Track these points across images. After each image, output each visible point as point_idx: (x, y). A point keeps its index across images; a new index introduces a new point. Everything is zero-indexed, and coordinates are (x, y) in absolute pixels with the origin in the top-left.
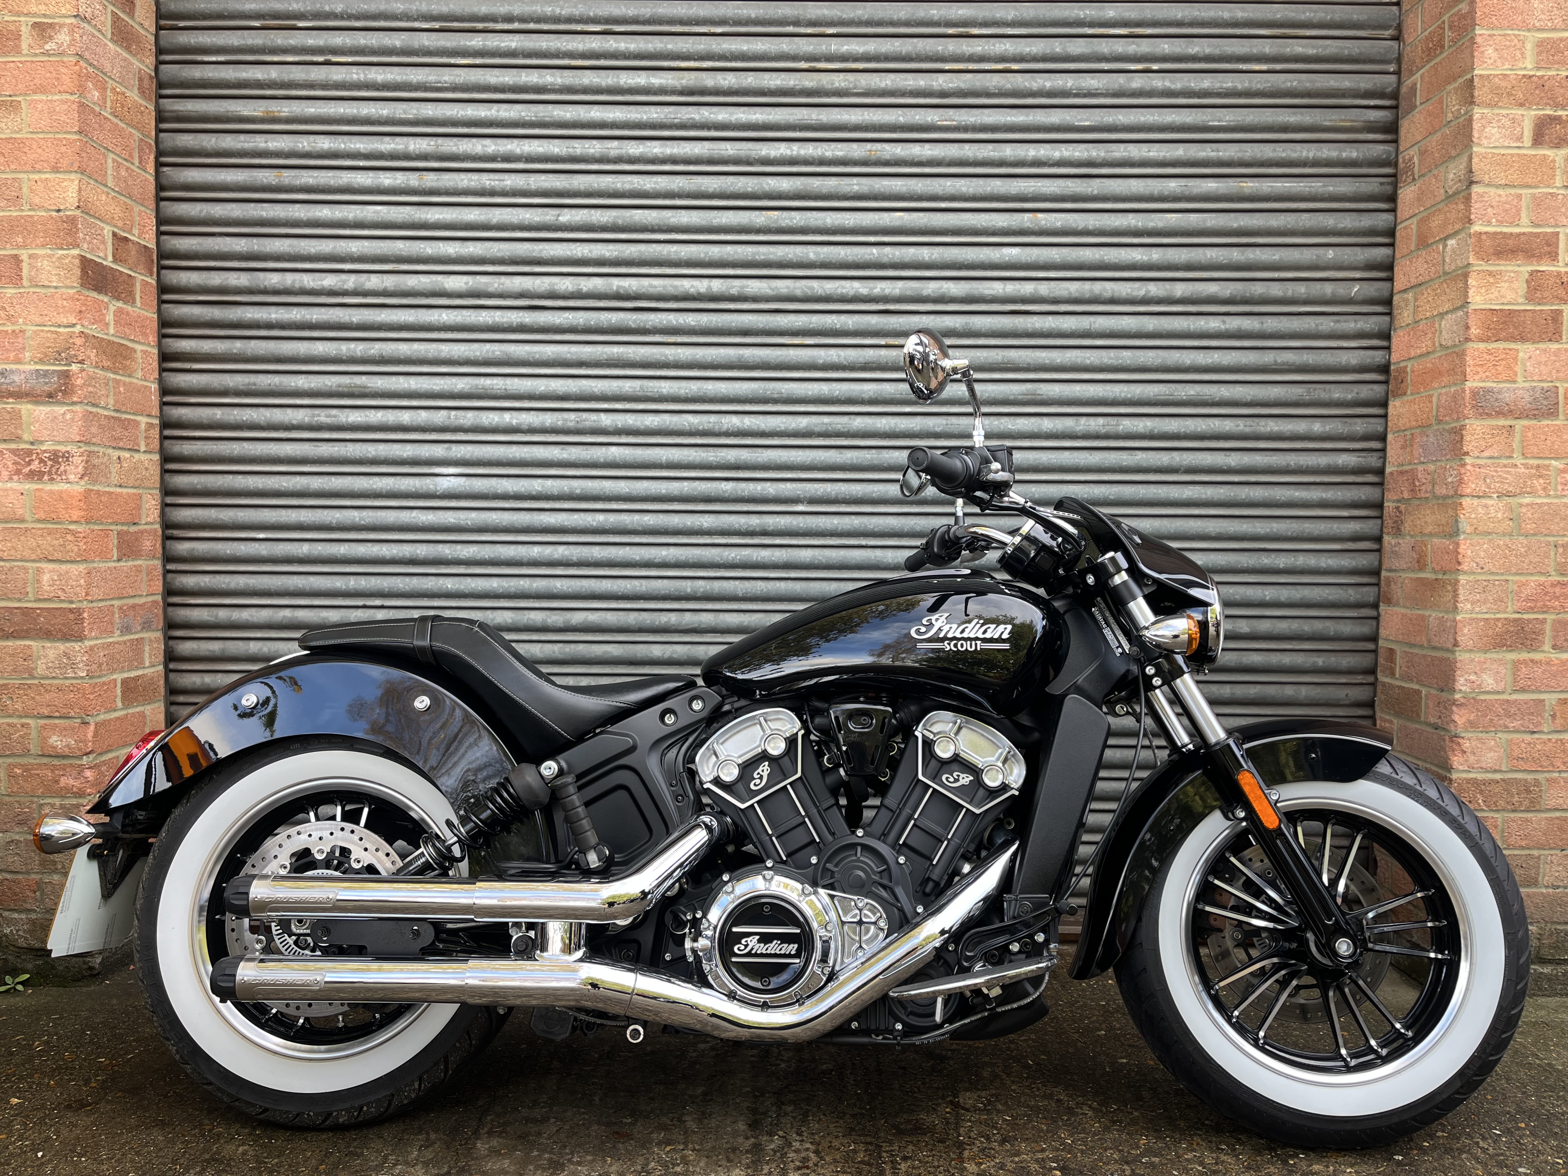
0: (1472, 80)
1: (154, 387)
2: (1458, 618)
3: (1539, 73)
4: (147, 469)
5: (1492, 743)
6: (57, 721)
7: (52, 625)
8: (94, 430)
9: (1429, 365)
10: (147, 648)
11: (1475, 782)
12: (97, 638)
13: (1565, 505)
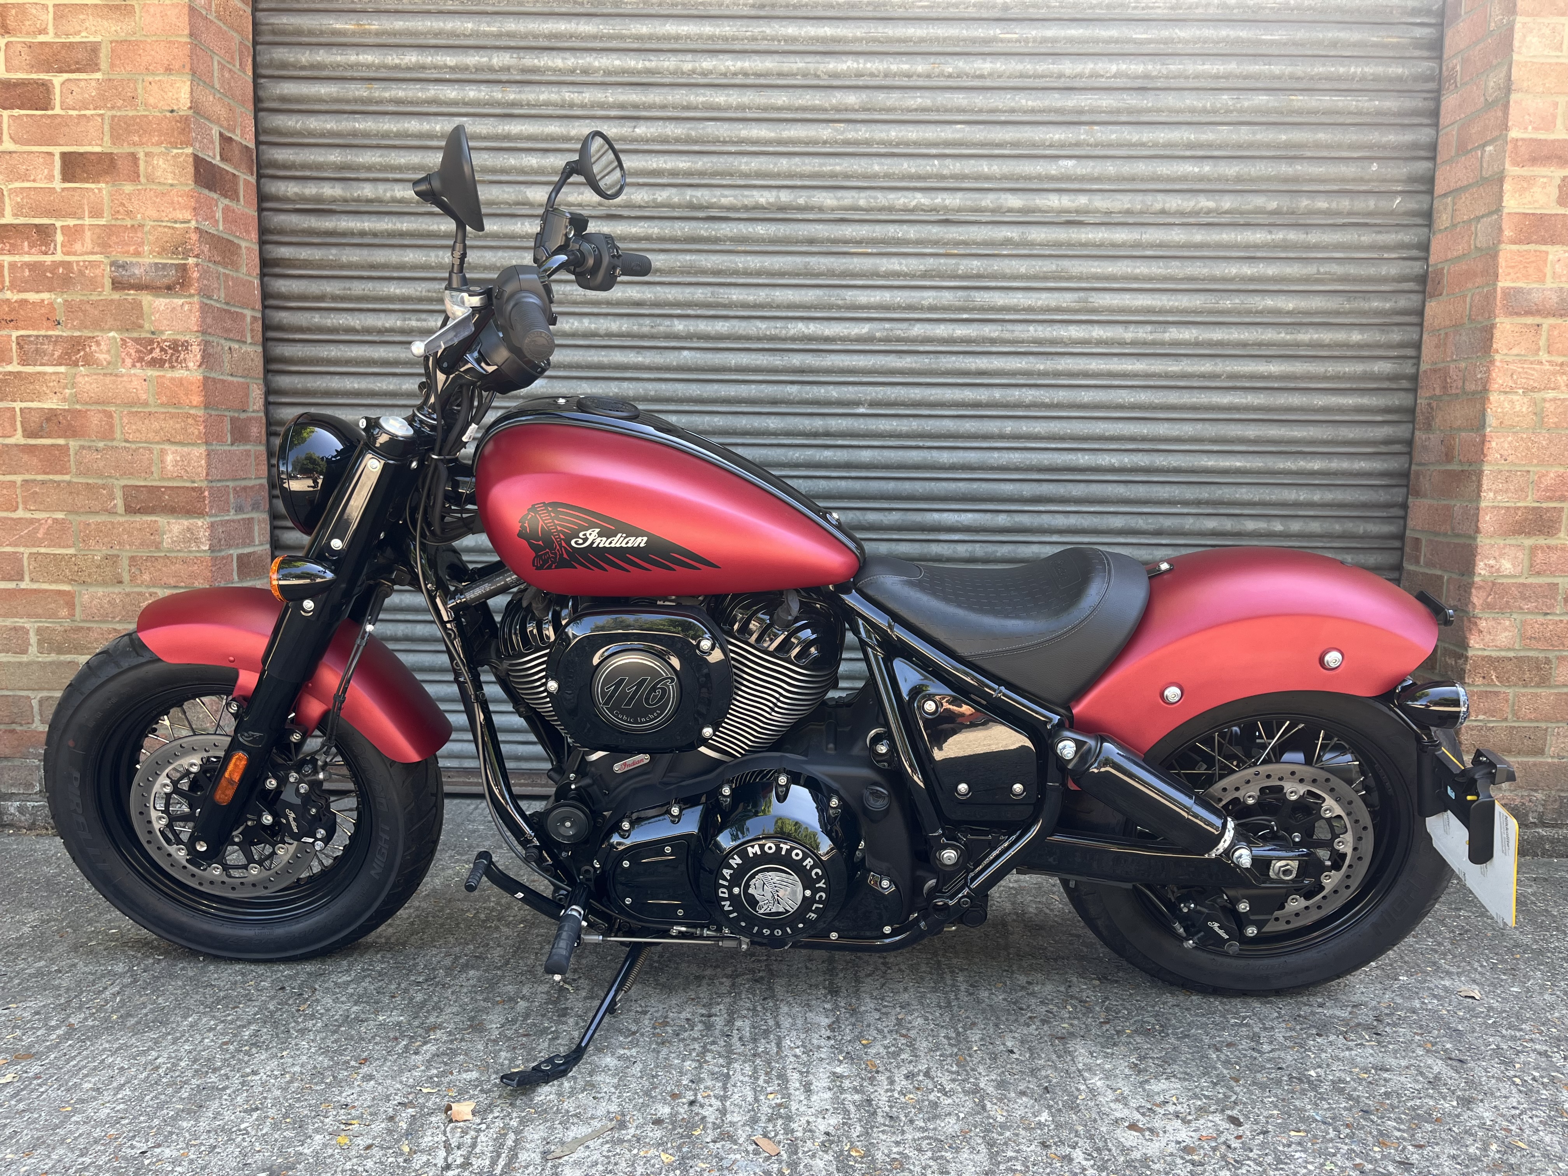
1: (257, 282)
2: (1481, 506)
4: (252, 360)
7: (176, 503)
8: (209, 321)
9: (1464, 267)
10: (256, 528)
11: (1490, 660)
12: (216, 516)
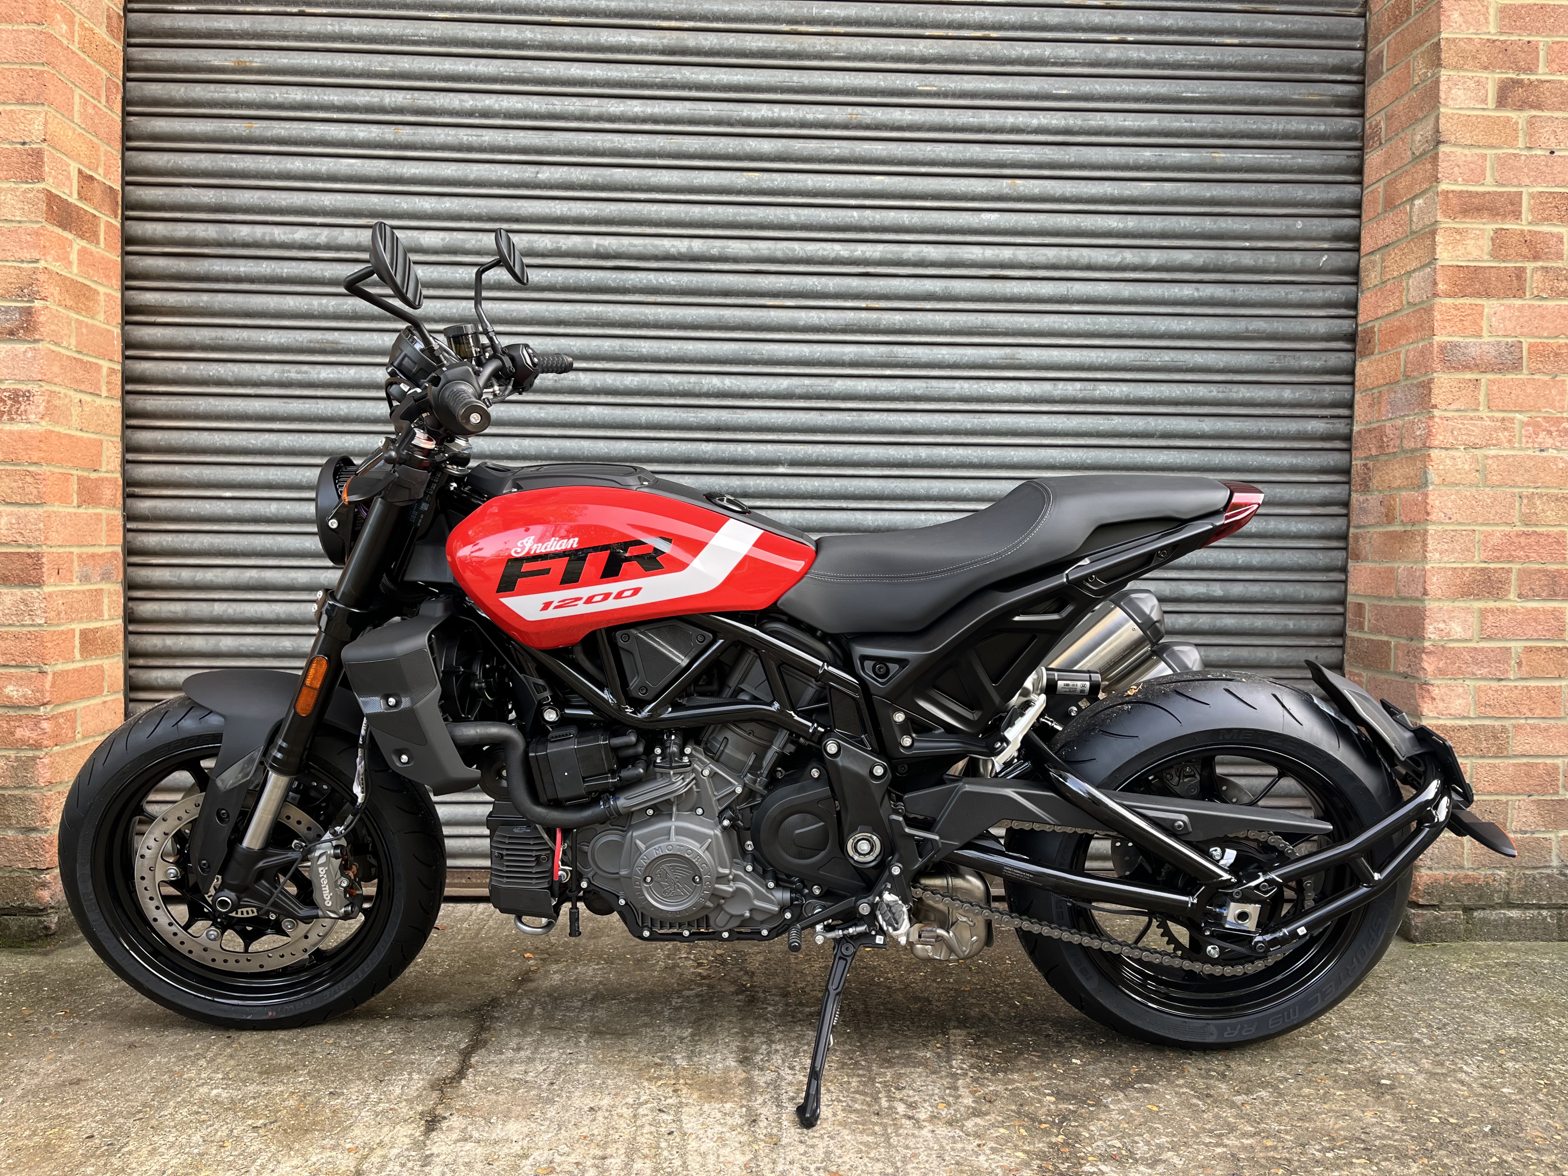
0: (1438, 44)
1: (117, 331)
2: (1428, 567)
3: (1502, 38)
4: (108, 415)
5: (1461, 690)
6: (13, 670)
8: (56, 369)
9: (1397, 323)
10: (106, 600)
11: (1445, 729)
13: (1529, 457)
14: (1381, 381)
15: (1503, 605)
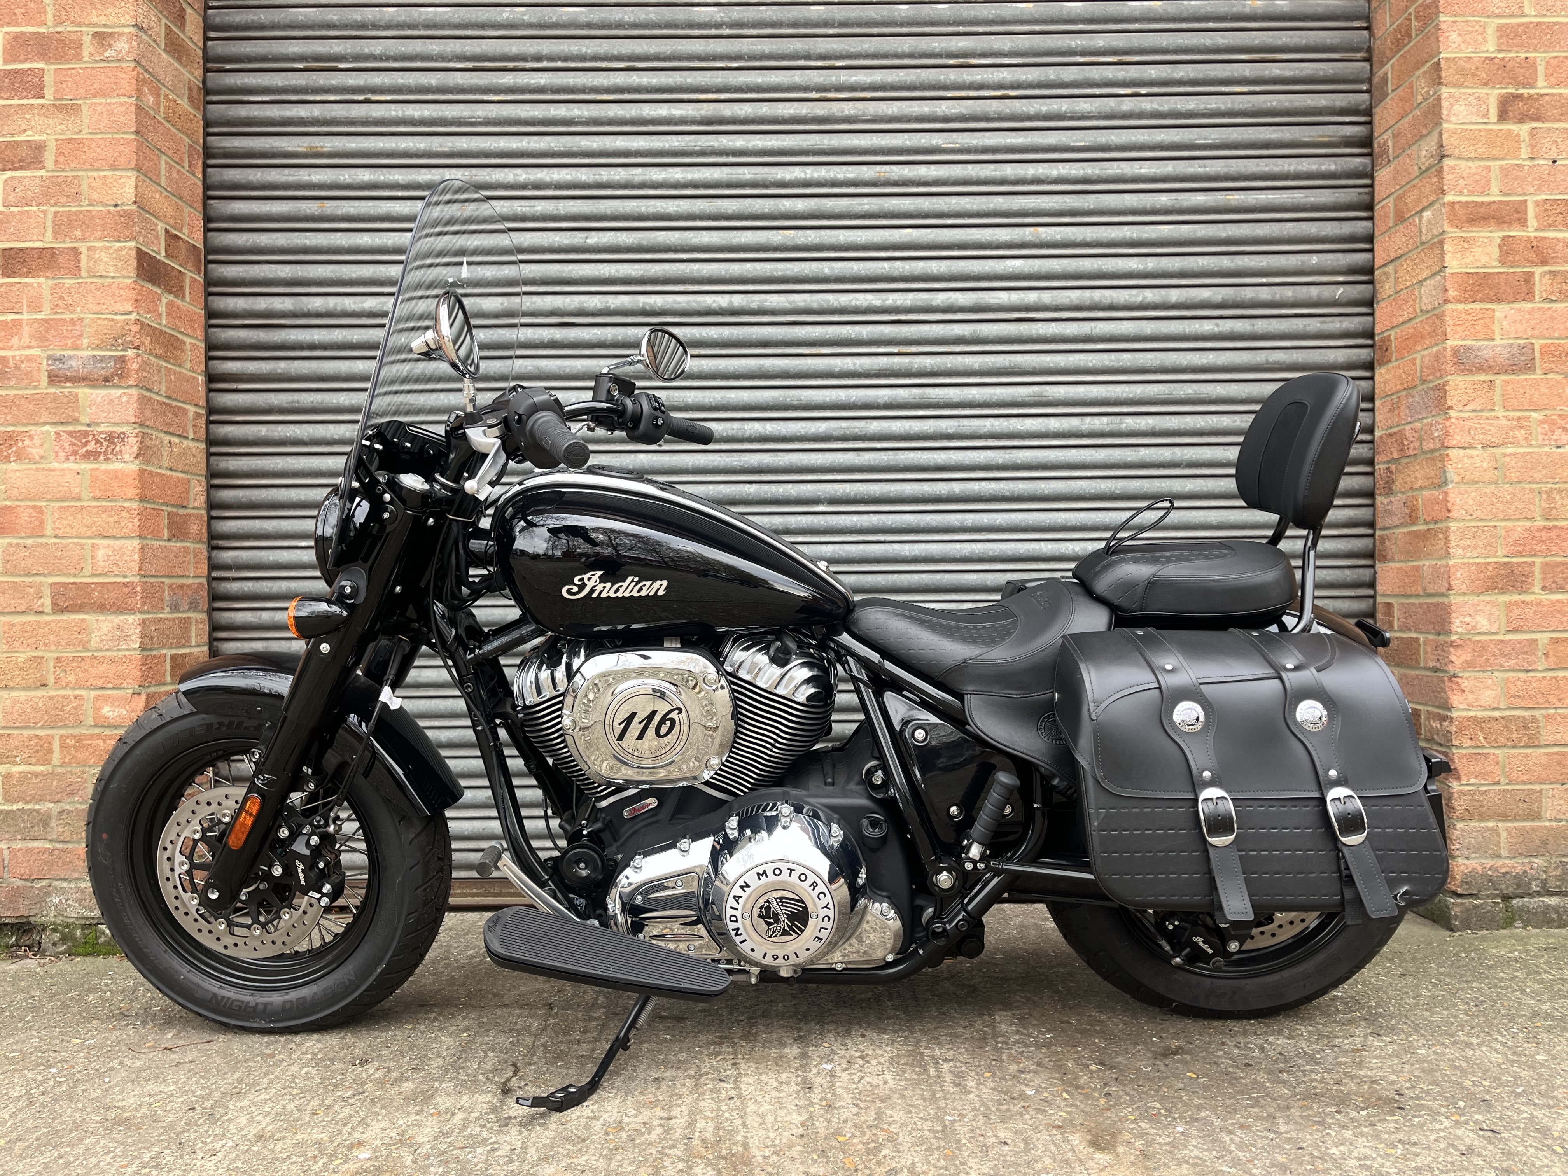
0: (1438, 63)
1: (201, 378)
2: (1451, 563)
3: (1500, 56)
4: (194, 456)
5: (1490, 681)
6: (109, 692)
7: (106, 599)
8: (148, 413)
9: (1411, 331)
10: (193, 628)
11: (1475, 720)
12: (148, 612)
13: (1548, 455)
14: (1399, 387)
15: (1528, 598)
